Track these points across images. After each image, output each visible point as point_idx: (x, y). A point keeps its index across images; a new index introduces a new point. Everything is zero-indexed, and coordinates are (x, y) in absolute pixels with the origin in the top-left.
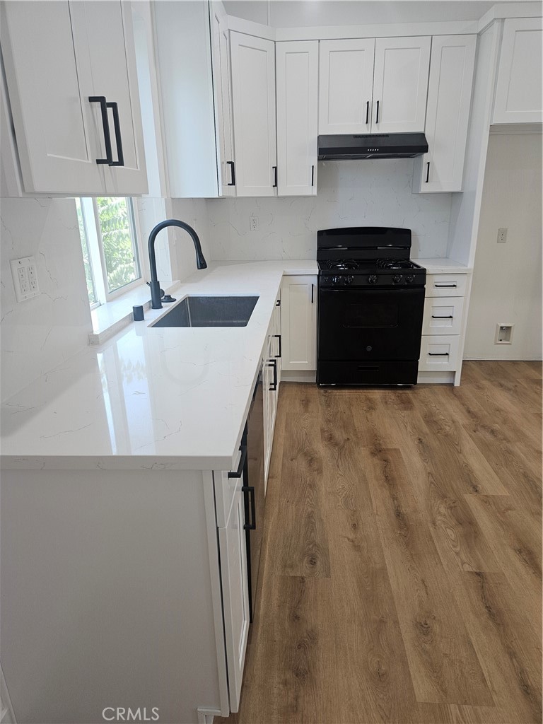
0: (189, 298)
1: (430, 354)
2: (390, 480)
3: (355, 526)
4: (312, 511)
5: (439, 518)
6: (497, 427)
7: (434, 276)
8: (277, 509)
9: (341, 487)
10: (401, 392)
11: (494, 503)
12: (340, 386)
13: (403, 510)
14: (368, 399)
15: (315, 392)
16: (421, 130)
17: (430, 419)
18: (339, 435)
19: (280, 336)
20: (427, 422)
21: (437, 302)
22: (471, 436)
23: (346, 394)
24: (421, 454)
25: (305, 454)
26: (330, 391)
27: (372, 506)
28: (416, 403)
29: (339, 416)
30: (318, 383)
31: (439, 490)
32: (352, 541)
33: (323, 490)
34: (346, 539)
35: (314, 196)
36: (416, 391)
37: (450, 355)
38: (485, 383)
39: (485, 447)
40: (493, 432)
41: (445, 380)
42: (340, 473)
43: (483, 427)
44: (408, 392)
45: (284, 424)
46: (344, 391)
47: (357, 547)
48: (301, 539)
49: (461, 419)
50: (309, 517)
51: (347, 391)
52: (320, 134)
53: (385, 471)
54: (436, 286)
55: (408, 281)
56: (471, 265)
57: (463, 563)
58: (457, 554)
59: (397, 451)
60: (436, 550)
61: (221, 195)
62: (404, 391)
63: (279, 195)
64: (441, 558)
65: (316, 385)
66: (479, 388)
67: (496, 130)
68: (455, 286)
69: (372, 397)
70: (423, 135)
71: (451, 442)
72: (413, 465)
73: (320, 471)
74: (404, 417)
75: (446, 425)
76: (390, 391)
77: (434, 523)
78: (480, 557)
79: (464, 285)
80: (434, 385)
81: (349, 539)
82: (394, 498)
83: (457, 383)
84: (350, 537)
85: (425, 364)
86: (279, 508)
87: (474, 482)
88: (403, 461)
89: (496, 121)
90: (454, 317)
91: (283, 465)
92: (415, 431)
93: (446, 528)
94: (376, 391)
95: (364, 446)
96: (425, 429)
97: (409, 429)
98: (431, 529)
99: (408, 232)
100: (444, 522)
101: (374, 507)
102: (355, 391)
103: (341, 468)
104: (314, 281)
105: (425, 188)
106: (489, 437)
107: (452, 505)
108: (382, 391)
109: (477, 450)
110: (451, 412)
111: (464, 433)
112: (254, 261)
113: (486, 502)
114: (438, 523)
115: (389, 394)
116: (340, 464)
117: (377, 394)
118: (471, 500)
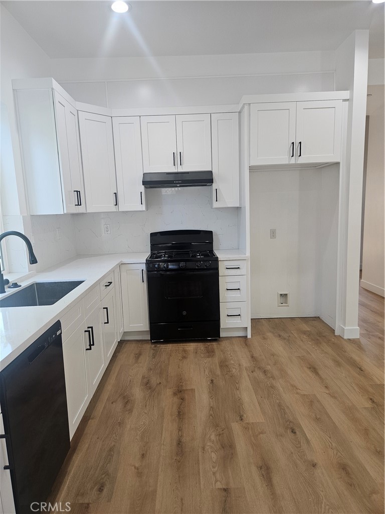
0: (36, 283)
1: (228, 316)
2: (181, 415)
3: (143, 456)
4: (114, 445)
5: (209, 444)
6: (269, 367)
7: (225, 262)
8: (87, 446)
9: (142, 423)
10: (209, 344)
11: (252, 428)
12: (167, 341)
13: (183, 440)
14: (185, 351)
15: (148, 347)
16: (210, 169)
17: (224, 365)
18: (154, 381)
19: (107, 308)
20: (221, 366)
21: (228, 279)
22: (248, 376)
23: (170, 347)
24: (210, 392)
25: (124, 398)
26: (158, 346)
27: (161, 438)
28: (217, 352)
29: (159, 365)
30: (151, 340)
31: (215, 420)
32: (137, 469)
33: (128, 426)
34: (133, 468)
35: (143, 211)
36: (220, 343)
37: (242, 315)
38: (269, 335)
39: (256, 383)
40: (265, 372)
41: (241, 334)
42: (146, 411)
43: (259, 368)
44: (214, 343)
45: (116, 374)
46: (169, 345)
47: (139, 474)
48: (98, 469)
49: (245, 362)
50: (110, 451)
51: (171, 345)
52: (144, 172)
53: (179, 408)
54: (227, 268)
55: (206, 266)
56: (248, 254)
57: (216, 481)
58: (214, 474)
59: (193, 390)
60: (199, 472)
61: (65, 212)
62: (212, 343)
63: (120, 210)
64: (201, 478)
65: (150, 342)
66: (264, 338)
67: (252, 169)
68: (239, 268)
69: (187, 349)
70: (211, 172)
71: (234, 381)
72: (202, 401)
73: (131, 411)
74: (206, 363)
75: (233, 368)
76: (201, 344)
77: (203, 448)
78: (230, 474)
79: (245, 268)
80: (234, 337)
81: (135, 467)
82: (180, 429)
83: (249, 336)
84: (137, 466)
85: (225, 323)
86: (89, 445)
87: (241, 412)
88: (195, 398)
89: (252, 164)
90: (241, 289)
91: (104, 408)
92: (210, 373)
93: (211, 452)
94: (192, 344)
95: (170, 388)
96: (218, 372)
97: (207, 373)
98: (200, 453)
99: (211, 232)
100: (211, 447)
101: (163, 438)
102: (176, 345)
103: (147, 407)
104: (144, 267)
105: (216, 205)
106: (261, 376)
107: (221, 433)
108: (196, 344)
109: (250, 386)
110: (240, 358)
111: (245, 374)
112: (108, 254)
113: (246, 429)
114: (207, 448)
115: (200, 346)
116: (147, 405)
117: (191, 347)
118: (236, 427)
